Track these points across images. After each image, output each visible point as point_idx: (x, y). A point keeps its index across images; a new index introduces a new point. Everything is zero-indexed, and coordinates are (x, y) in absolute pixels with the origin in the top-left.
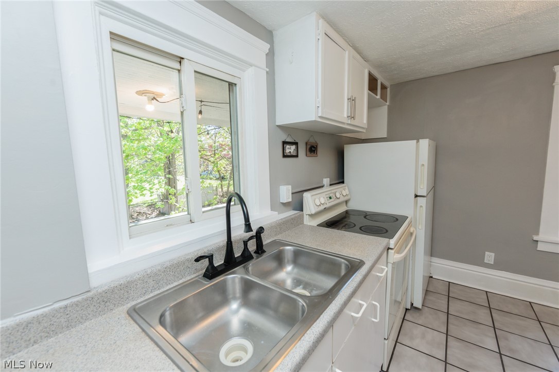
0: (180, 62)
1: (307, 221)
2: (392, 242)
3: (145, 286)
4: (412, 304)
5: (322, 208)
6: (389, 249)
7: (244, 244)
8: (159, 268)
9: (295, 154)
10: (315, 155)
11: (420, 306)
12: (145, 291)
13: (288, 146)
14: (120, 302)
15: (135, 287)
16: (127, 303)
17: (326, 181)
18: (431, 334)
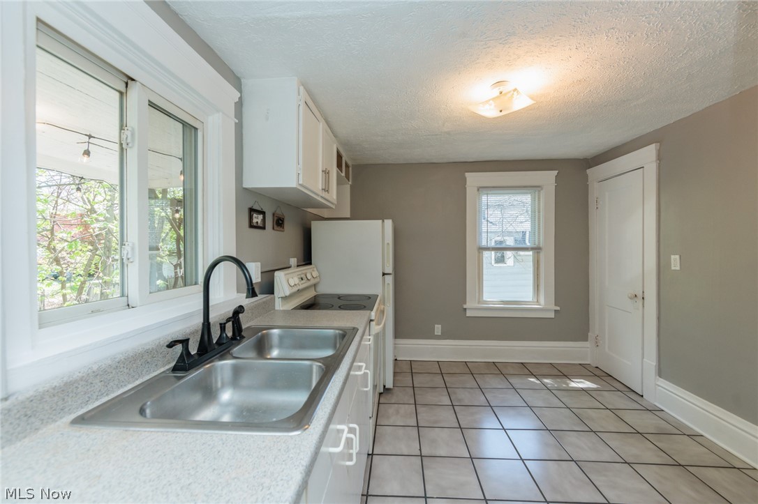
0: (127, 84)
1: (279, 305)
2: (373, 314)
3: (90, 390)
4: (384, 386)
5: (295, 289)
6: (371, 320)
7: (221, 327)
8: (110, 362)
9: (261, 225)
10: (281, 229)
11: (391, 387)
12: (89, 398)
13: (255, 215)
14: (51, 416)
15: (75, 391)
16: (61, 418)
17: (293, 261)
18: (403, 408)
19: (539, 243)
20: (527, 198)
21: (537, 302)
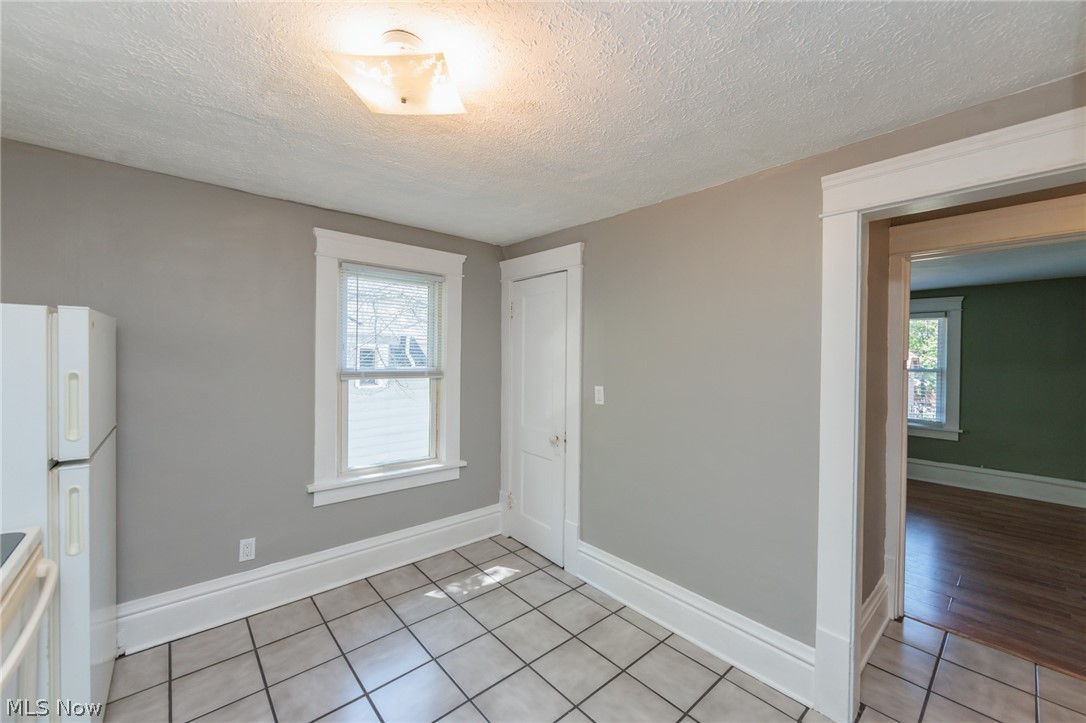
19: (439, 363)
20: (421, 292)
21: (437, 457)
